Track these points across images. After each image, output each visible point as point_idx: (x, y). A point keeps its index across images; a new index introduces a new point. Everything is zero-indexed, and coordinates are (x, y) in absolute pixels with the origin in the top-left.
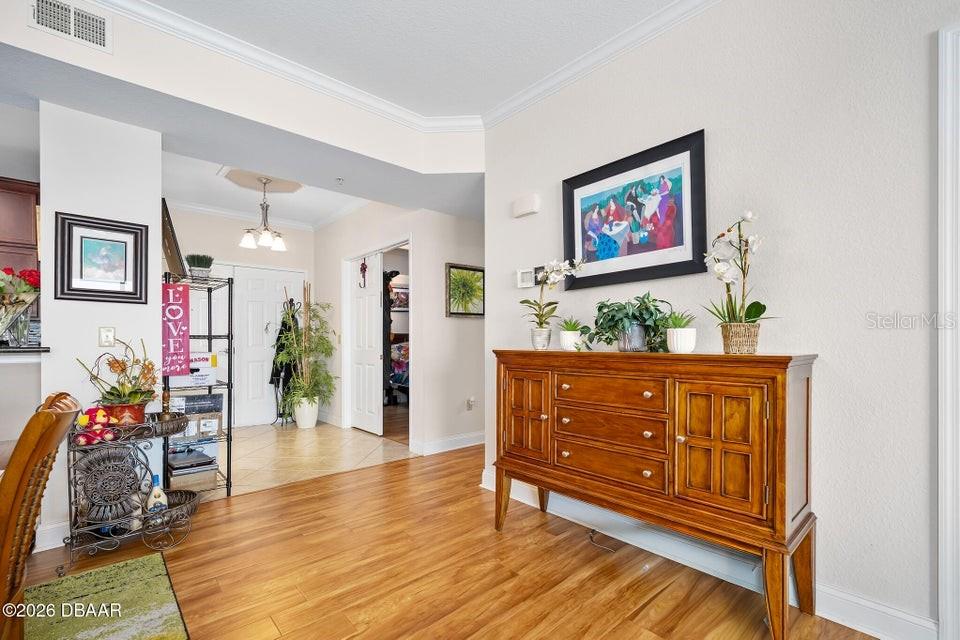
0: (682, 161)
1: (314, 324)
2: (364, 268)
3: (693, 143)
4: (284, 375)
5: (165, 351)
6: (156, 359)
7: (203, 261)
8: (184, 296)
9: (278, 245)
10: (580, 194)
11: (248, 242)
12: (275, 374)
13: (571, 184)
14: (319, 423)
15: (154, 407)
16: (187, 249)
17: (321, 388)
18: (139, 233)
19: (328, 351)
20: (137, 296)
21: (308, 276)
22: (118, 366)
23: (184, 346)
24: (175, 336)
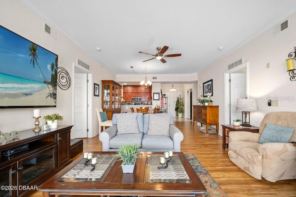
0: (211, 82)
1: (182, 101)
2: (188, 92)
3: (212, 80)
4: (177, 109)
5: (161, 105)
6: (160, 106)
7: (165, 95)
8: (163, 99)
9: (175, 90)
10: (205, 85)
11: (171, 90)
12: (176, 109)
13: (204, 84)
14: (182, 117)
15: (160, 111)
16: (163, 94)
17: (182, 111)
18: (159, 93)
19: (183, 106)
20: (159, 100)
21: (181, 93)
22: (157, 106)
23: (163, 105)
24: (162, 103)
